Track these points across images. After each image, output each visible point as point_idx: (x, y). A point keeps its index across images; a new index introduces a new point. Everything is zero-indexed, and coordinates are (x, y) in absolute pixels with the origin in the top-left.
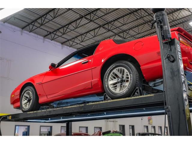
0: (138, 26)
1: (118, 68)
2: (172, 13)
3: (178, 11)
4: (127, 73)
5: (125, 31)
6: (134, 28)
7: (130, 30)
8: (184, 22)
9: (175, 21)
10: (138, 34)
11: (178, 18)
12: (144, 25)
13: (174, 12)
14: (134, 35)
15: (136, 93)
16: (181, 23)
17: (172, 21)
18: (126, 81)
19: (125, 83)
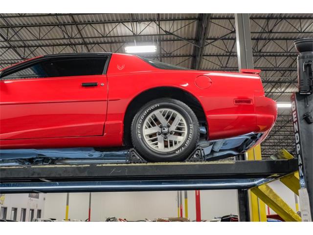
0: (40, 25)
1: (163, 110)
2: (104, 23)
3: (113, 24)
4: (181, 120)
5: (12, 27)
6: (32, 27)
7: (22, 27)
8: (113, 43)
9: (106, 37)
10: (38, 40)
11: (112, 34)
12: (52, 27)
13: (107, 23)
14: (25, 39)
15: (195, 156)
16: (108, 43)
17: (101, 36)
18: (174, 133)
19: (172, 135)
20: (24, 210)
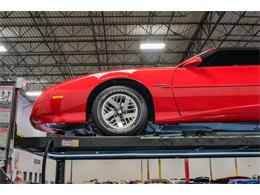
20: (31, 174)
